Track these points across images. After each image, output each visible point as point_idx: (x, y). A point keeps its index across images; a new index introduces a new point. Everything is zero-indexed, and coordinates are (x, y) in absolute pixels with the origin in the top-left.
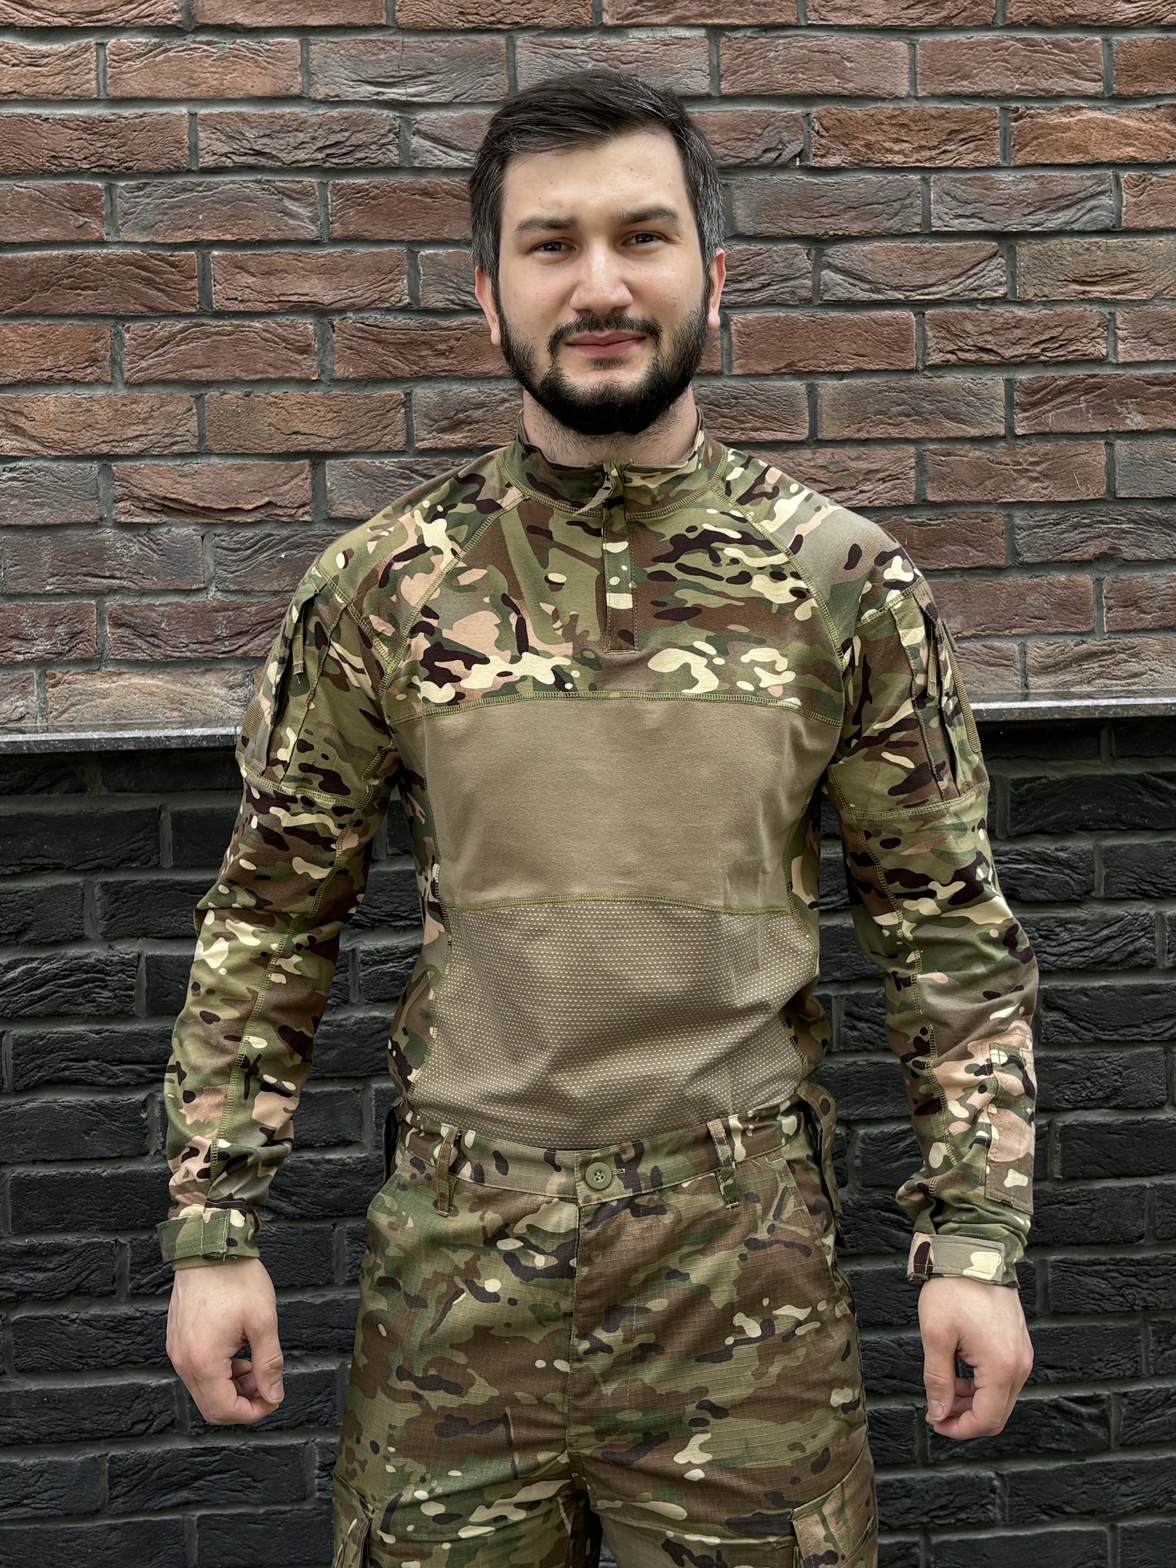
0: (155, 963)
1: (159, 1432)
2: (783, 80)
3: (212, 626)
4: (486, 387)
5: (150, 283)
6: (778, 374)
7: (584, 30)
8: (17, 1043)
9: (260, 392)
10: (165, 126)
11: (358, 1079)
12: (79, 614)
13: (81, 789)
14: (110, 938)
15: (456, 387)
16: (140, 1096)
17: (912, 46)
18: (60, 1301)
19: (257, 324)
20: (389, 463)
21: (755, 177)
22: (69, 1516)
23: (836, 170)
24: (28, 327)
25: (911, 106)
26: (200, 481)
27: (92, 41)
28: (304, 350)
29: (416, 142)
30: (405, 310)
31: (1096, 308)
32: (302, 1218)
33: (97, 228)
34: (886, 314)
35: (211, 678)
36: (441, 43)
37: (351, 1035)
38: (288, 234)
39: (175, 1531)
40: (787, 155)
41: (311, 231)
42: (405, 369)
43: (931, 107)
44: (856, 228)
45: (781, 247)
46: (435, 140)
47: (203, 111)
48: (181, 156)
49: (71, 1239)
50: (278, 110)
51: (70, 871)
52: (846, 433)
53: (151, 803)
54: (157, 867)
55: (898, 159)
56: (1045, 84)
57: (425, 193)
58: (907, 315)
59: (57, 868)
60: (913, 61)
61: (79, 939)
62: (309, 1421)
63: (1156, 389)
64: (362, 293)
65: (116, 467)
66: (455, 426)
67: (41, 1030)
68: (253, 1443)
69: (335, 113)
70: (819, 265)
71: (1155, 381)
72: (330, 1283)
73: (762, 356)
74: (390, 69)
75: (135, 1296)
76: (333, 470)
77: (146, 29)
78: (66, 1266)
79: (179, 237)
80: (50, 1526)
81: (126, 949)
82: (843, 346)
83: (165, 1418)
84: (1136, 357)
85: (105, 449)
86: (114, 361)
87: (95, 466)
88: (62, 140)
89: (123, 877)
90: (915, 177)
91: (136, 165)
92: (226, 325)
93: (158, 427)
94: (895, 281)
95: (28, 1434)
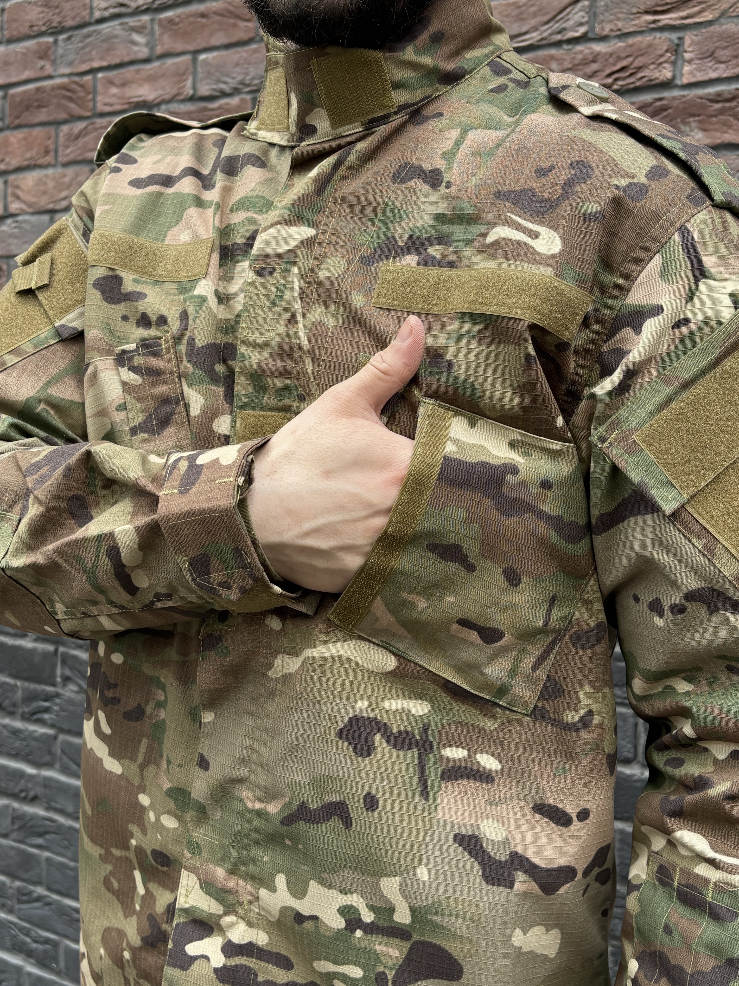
1: (31, 800)
5: (71, 99)
24: (20, 134)
30: (190, 99)
31: (666, 35)
33: (49, 68)
38: (132, 57)
39: (37, 860)
41: (144, 52)
48: (86, 14)
57: (202, 15)
63: (718, 106)
64: (170, 90)
68: (67, 822)
71: (717, 99)
75: (25, 718)
79: (84, 67)
84: (700, 77)
85: (51, 206)
86: (56, 151)
91: (67, 25)
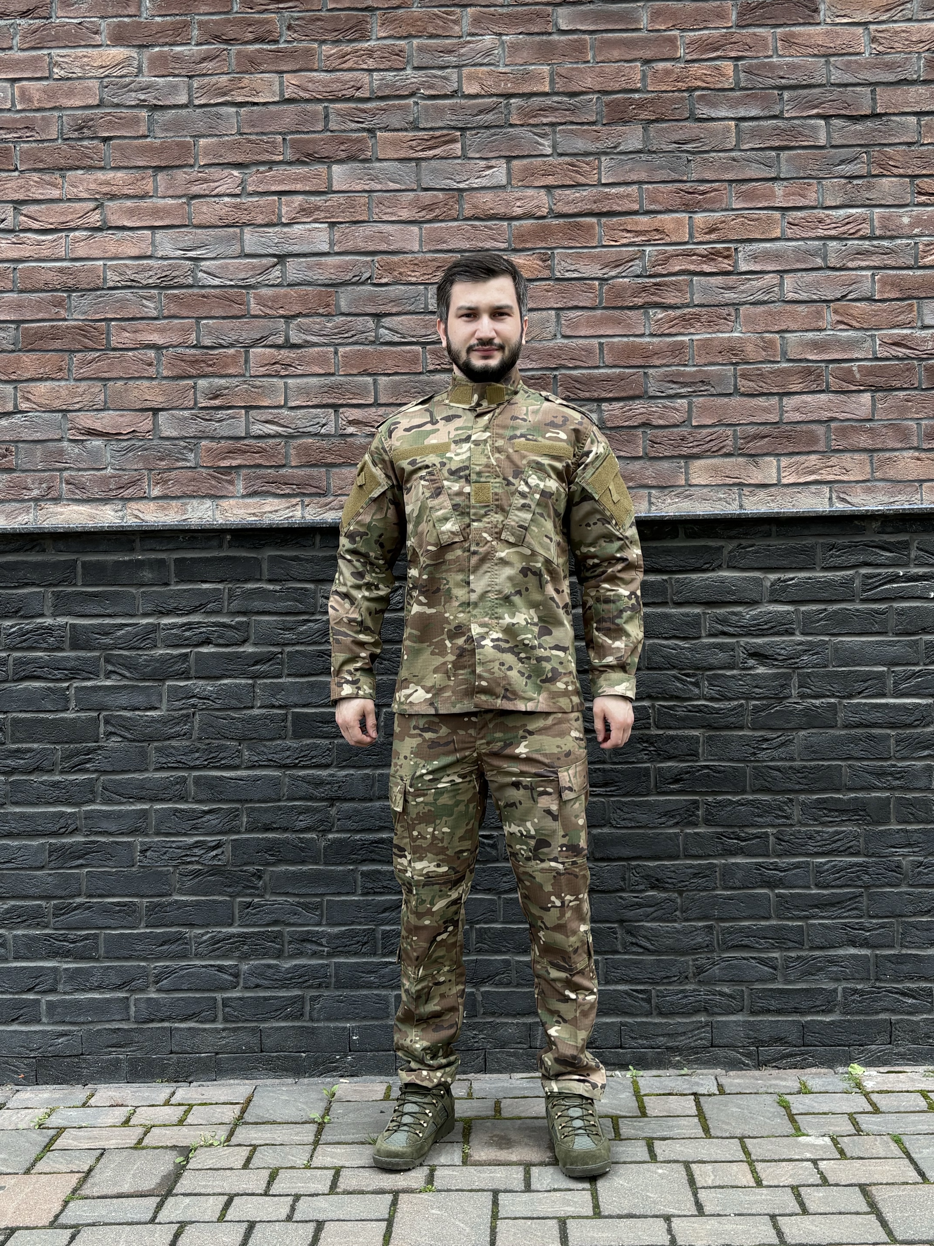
0: (73, 626)
1: (71, 833)
2: (362, 245)
3: (108, 484)
4: (229, 380)
5: (85, 336)
6: (360, 374)
7: (274, 225)
8: (15, 660)
9: (131, 383)
10: (92, 270)
11: (160, 680)
12: (52, 479)
13: (44, 551)
14: (54, 616)
15: (216, 380)
16: (66, 685)
17: (421, 229)
18: (30, 773)
19: (130, 354)
20: (186, 413)
21: (349, 288)
22: (31, 868)
23: (386, 284)
24: (33, 356)
25: (420, 256)
26: (105, 421)
27: (64, 234)
28: (150, 365)
29: (200, 274)
30: (194, 347)
32: (134, 741)
33: (63, 314)
34: (408, 348)
35: (108, 507)
36: (211, 232)
37: (157, 661)
38: (144, 315)
39: (77, 877)
40: (363, 278)
41: (155, 314)
42: (194, 372)
43: (429, 256)
44: (394, 310)
45: (361, 318)
46: (209, 274)
47: (109, 263)
48: (100, 282)
49: (35, 746)
50: (141, 262)
51: (39, 585)
52: (391, 401)
53: (74, 557)
54: (75, 585)
55: (414, 280)
56: (481, 245)
57: (204, 296)
58: (419, 348)
59: (33, 584)
60: (421, 236)
61: (42, 615)
62: (136, 831)
64: (176, 340)
65: (69, 415)
66: (216, 397)
67: (25, 654)
68: (112, 839)
69: (166, 263)
70: (378, 326)
72: (146, 770)
73: (352, 366)
74: (189, 244)
75: (62, 772)
76: (162, 416)
77: (86, 229)
78: (33, 758)
79: (97, 317)
80: (22, 872)
81: (61, 620)
82: (389, 362)
83: (73, 827)
85: (64, 407)
86: (69, 370)
87: (60, 415)
88: (50, 276)
89: (60, 589)
90: (422, 287)
91: (80, 287)
92: (117, 354)
93: (87, 397)
94: (412, 333)
95: (15, 831)
